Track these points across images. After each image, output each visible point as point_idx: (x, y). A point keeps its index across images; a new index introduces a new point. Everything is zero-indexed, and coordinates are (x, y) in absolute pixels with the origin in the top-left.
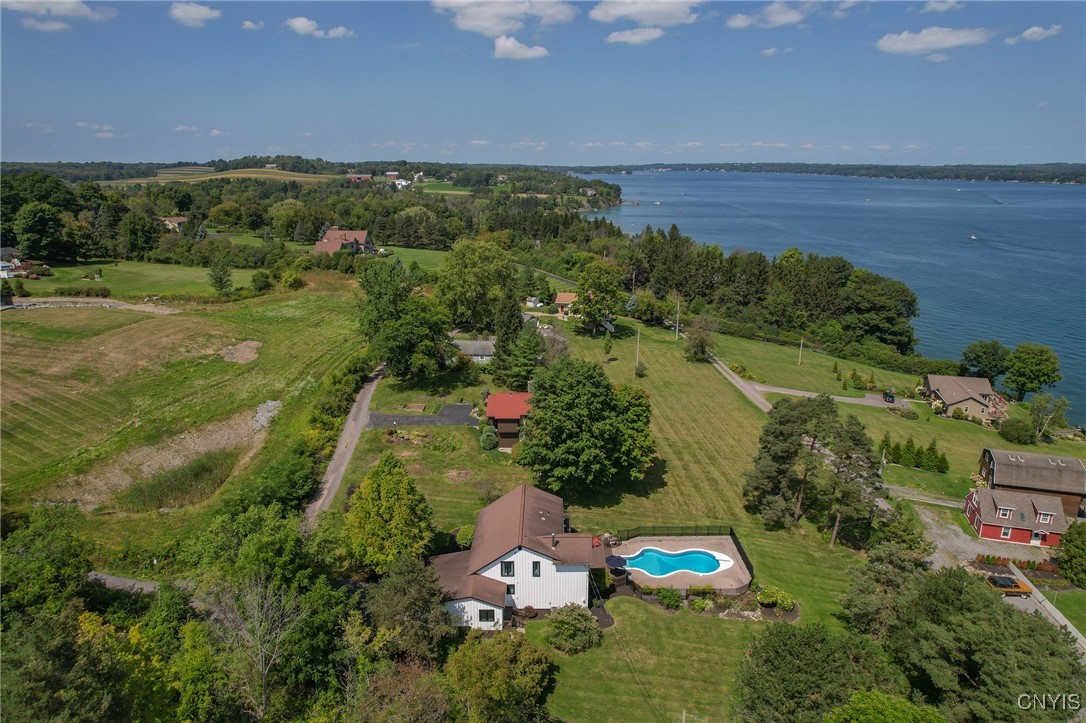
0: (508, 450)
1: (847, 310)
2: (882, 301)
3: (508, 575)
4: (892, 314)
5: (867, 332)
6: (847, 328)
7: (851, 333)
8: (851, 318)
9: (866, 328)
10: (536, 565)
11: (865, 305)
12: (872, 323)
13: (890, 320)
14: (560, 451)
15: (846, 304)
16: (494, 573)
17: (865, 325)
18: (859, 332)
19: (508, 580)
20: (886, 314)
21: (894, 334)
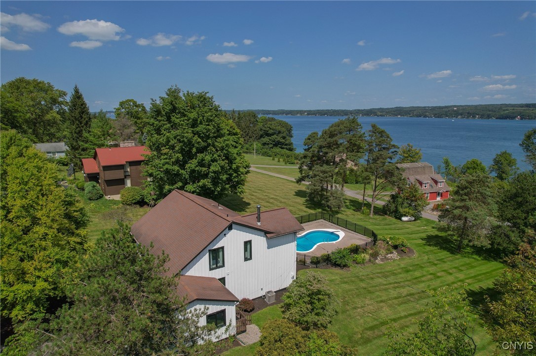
0: (117, 197)
1: (261, 136)
2: (279, 128)
3: (217, 267)
4: (284, 135)
5: (274, 145)
6: (264, 144)
7: (267, 146)
8: (266, 139)
9: (274, 143)
10: (248, 244)
11: (271, 132)
12: (276, 140)
13: (284, 138)
14: (192, 164)
15: (261, 133)
16: (201, 269)
17: (273, 142)
18: (272, 146)
19: (217, 274)
20: (281, 135)
21: (286, 145)
